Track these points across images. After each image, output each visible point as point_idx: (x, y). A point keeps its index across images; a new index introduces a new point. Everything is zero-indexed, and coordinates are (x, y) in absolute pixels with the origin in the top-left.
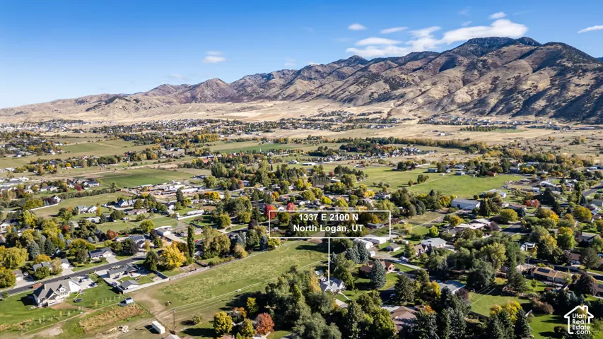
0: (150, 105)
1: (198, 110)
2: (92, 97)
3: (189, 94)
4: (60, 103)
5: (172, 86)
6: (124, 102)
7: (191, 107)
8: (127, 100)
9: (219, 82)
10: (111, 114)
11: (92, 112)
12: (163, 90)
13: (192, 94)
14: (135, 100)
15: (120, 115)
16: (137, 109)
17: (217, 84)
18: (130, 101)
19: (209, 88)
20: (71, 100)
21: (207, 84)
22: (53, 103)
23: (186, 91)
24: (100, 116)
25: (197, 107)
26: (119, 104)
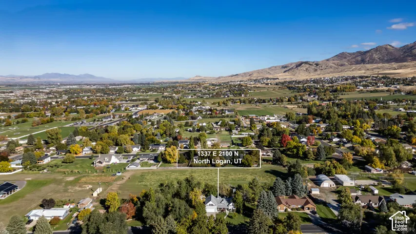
0: (326, 67)
1: (360, 70)
2: (291, 64)
3: (359, 58)
4: (273, 68)
5: (348, 53)
6: (307, 66)
7: (354, 68)
8: (310, 64)
9: (389, 47)
10: (297, 74)
11: (287, 73)
12: (341, 56)
13: (362, 58)
14: (316, 64)
15: (303, 74)
16: (316, 70)
17: (386, 49)
18: (312, 65)
19: (378, 52)
20: (279, 67)
21: (376, 50)
22: (269, 68)
23: (358, 56)
24: (291, 75)
25: (359, 68)
26: (304, 67)
